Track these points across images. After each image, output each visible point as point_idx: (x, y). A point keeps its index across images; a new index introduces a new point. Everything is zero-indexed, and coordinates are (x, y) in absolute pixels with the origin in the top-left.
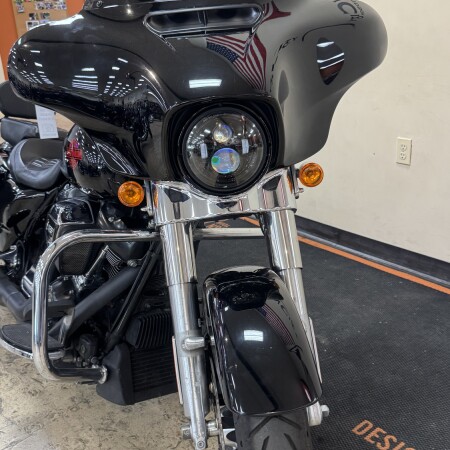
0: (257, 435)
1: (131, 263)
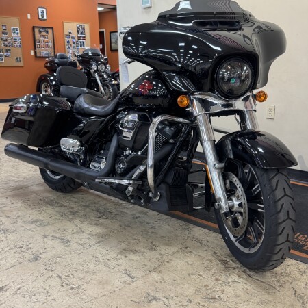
0: (273, 180)
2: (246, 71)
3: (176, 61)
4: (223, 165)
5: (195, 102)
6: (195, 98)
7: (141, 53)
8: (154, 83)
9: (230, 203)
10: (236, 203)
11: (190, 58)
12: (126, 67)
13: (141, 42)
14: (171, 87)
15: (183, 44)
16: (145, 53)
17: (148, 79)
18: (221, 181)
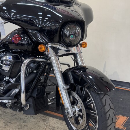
0: (103, 99)
1: (35, 71)
2: (78, 30)
3: (37, 23)
4: (68, 87)
5: (49, 48)
6: (49, 46)
7: (13, 17)
8: (22, 36)
9: (74, 110)
10: (77, 110)
11: (46, 22)
12: (3, 26)
13: (12, 11)
14: (33, 39)
15: (41, 14)
16: (15, 17)
17: (18, 34)
18: (68, 96)
